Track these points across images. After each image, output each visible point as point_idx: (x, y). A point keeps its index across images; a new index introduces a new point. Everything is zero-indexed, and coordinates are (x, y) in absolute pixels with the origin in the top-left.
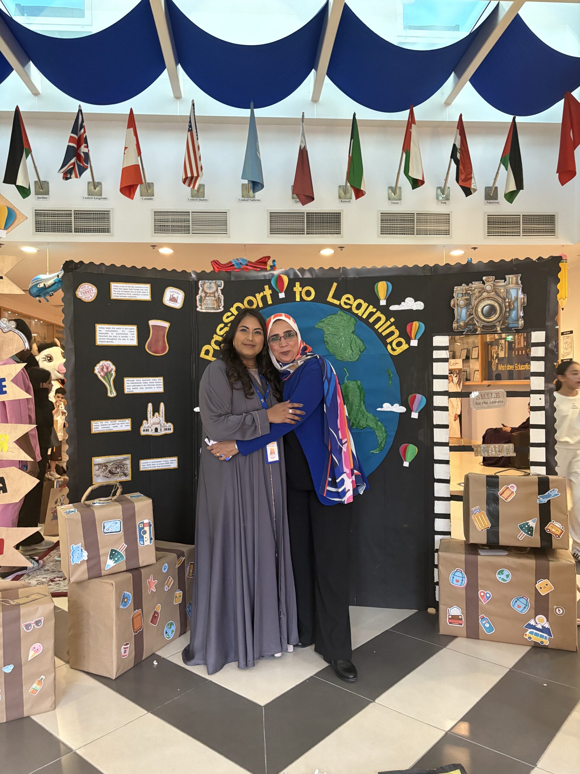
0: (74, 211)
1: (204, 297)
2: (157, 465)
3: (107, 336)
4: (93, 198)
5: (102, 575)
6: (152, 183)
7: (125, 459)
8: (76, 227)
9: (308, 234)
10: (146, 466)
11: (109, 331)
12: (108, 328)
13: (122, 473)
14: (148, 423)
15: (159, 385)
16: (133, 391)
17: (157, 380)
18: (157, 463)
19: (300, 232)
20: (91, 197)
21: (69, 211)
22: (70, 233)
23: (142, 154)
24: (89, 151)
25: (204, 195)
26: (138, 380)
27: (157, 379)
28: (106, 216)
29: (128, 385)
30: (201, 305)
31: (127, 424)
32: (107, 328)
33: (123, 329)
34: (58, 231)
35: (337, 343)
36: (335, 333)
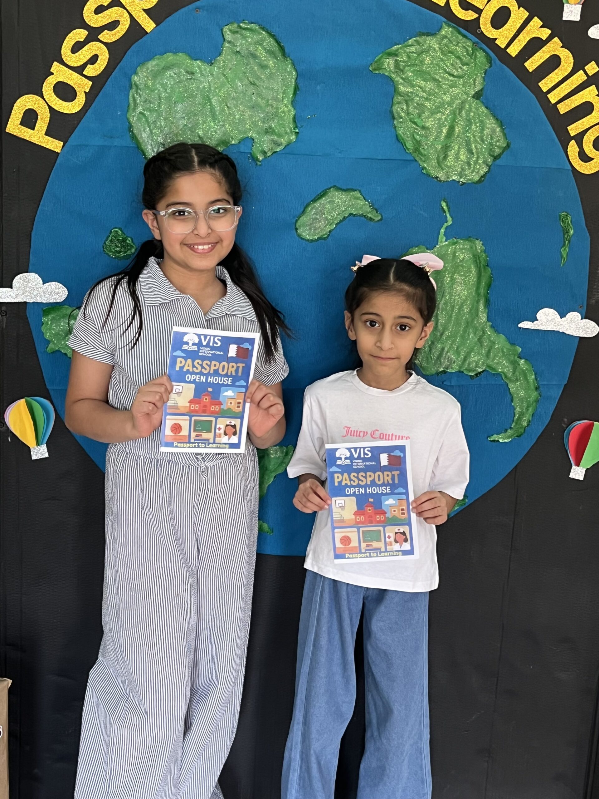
35: (429, 123)
36: (424, 91)
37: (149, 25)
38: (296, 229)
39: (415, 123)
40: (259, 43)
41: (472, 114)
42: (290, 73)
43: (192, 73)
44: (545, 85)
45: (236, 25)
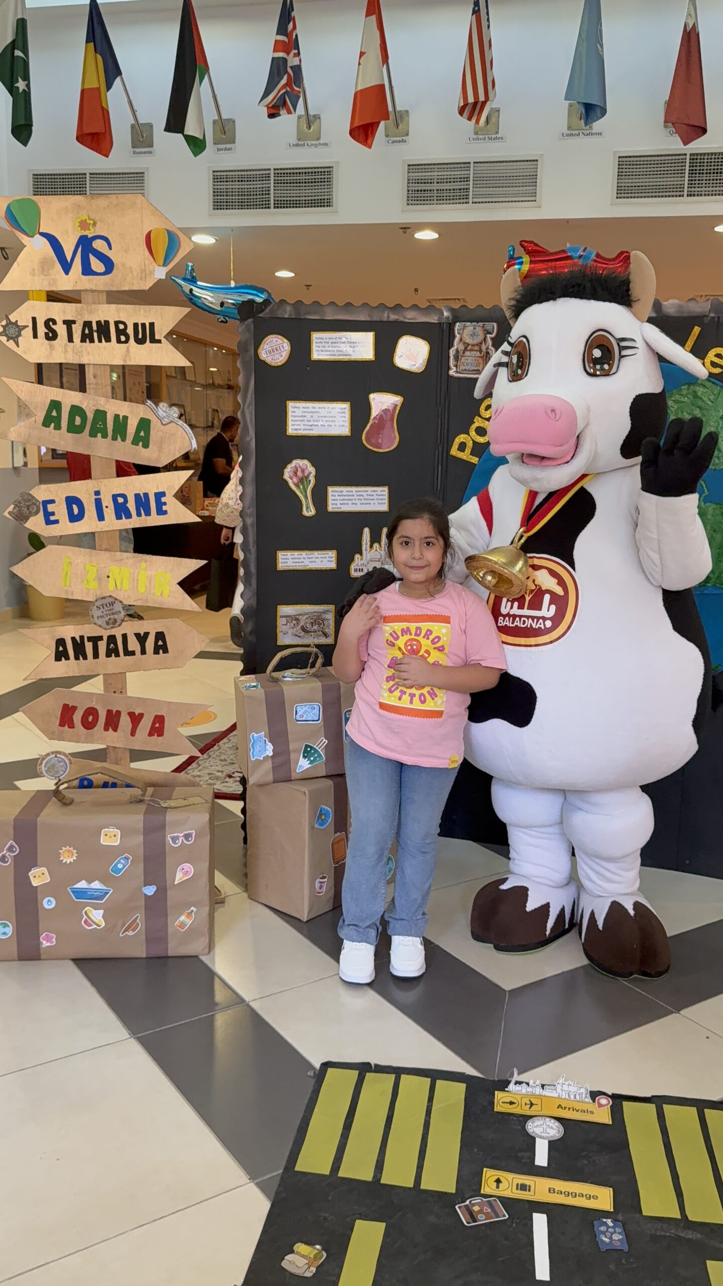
0: (275, 169)
1: (462, 352)
3: (304, 420)
4: (306, 144)
5: (292, 779)
6: (407, 111)
7: (326, 612)
8: (277, 199)
9: (691, 195)
11: (308, 412)
12: (306, 408)
13: (321, 633)
14: (362, 559)
15: (381, 500)
16: (341, 508)
17: (379, 491)
19: (675, 191)
20: (302, 143)
21: (265, 170)
22: (267, 210)
23: (390, 61)
24: (300, 61)
25: (498, 128)
26: (349, 492)
27: (379, 489)
28: (326, 176)
29: (334, 498)
30: (456, 366)
31: (330, 559)
32: (303, 408)
33: (328, 408)
34: (249, 207)
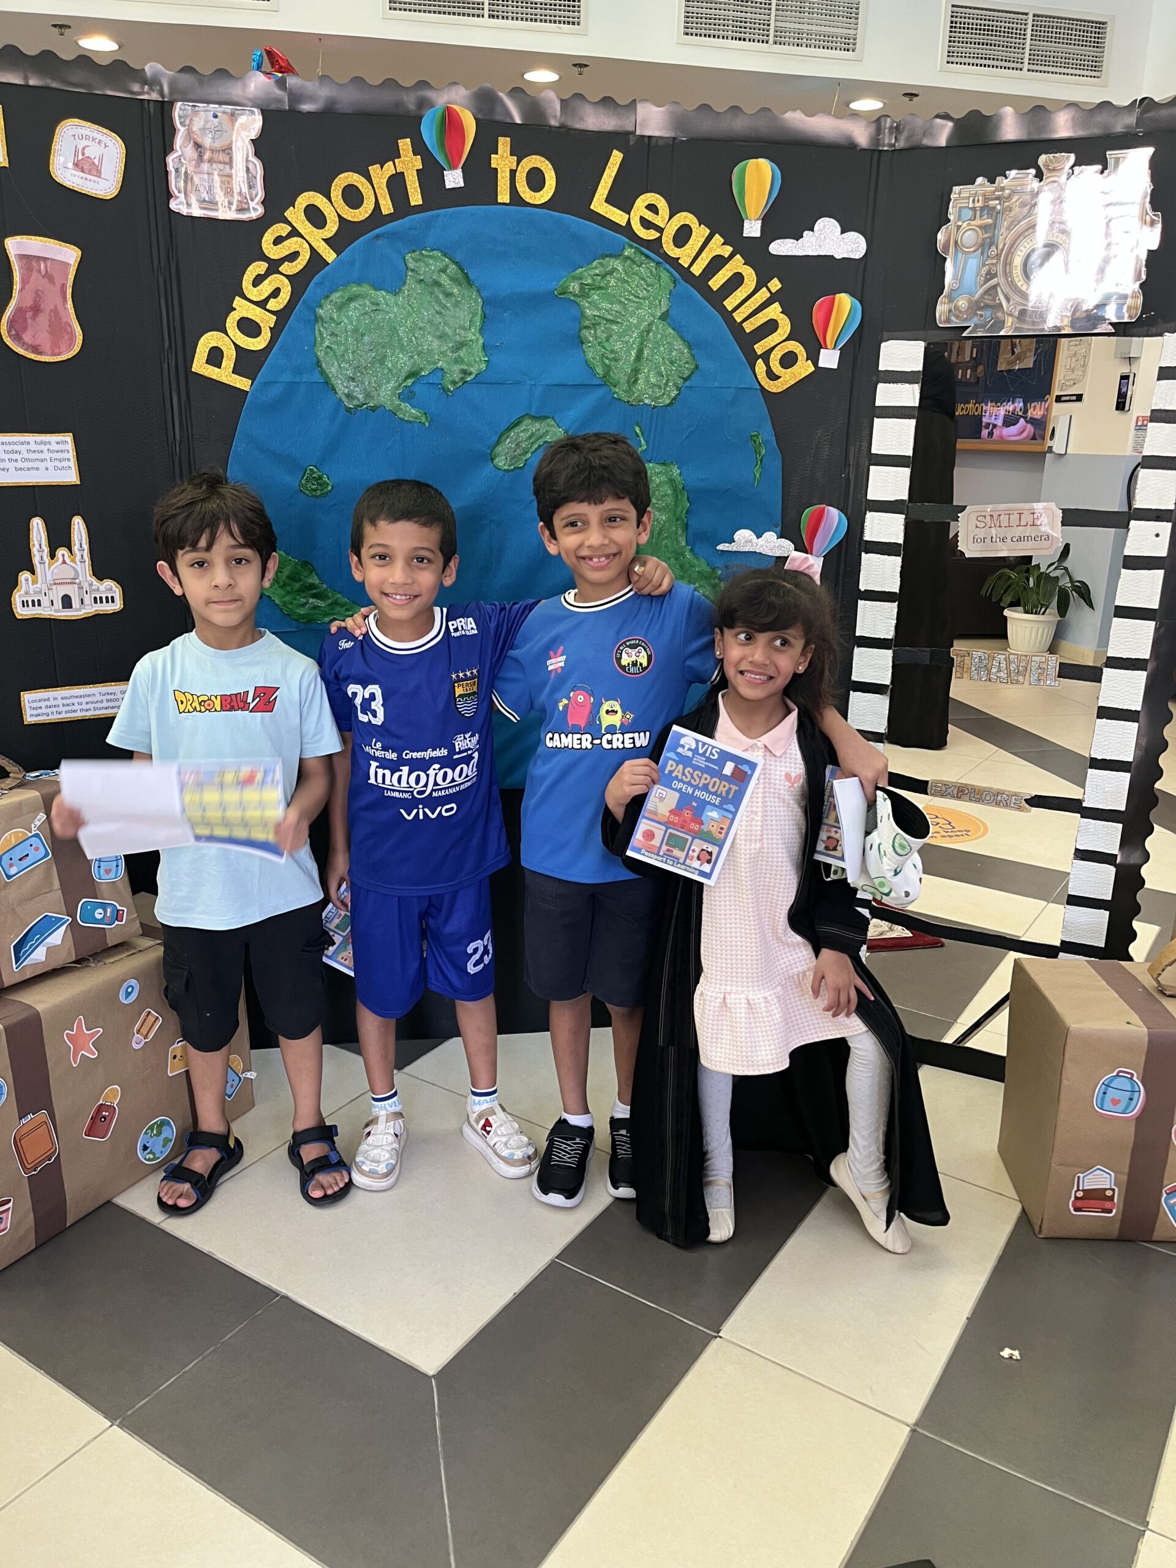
1: (192, 163)
2: (81, 707)
9: (493, 16)
10: (44, 710)
14: (35, 582)
15: (60, 460)
17: (53, 443)
18: (79, 700)
19: (472, 8)
27: (53, 438)
30: (183, 191)
35: (618, 346)
36: (612, 315)
37: (330, 256)
38: (492, 460)
39: (604, 348)
40: (443, 270)
41: (659, 336)
42: (476, 301)
43: (378, 304)
44: (730, 303)
45: (417, 253)
